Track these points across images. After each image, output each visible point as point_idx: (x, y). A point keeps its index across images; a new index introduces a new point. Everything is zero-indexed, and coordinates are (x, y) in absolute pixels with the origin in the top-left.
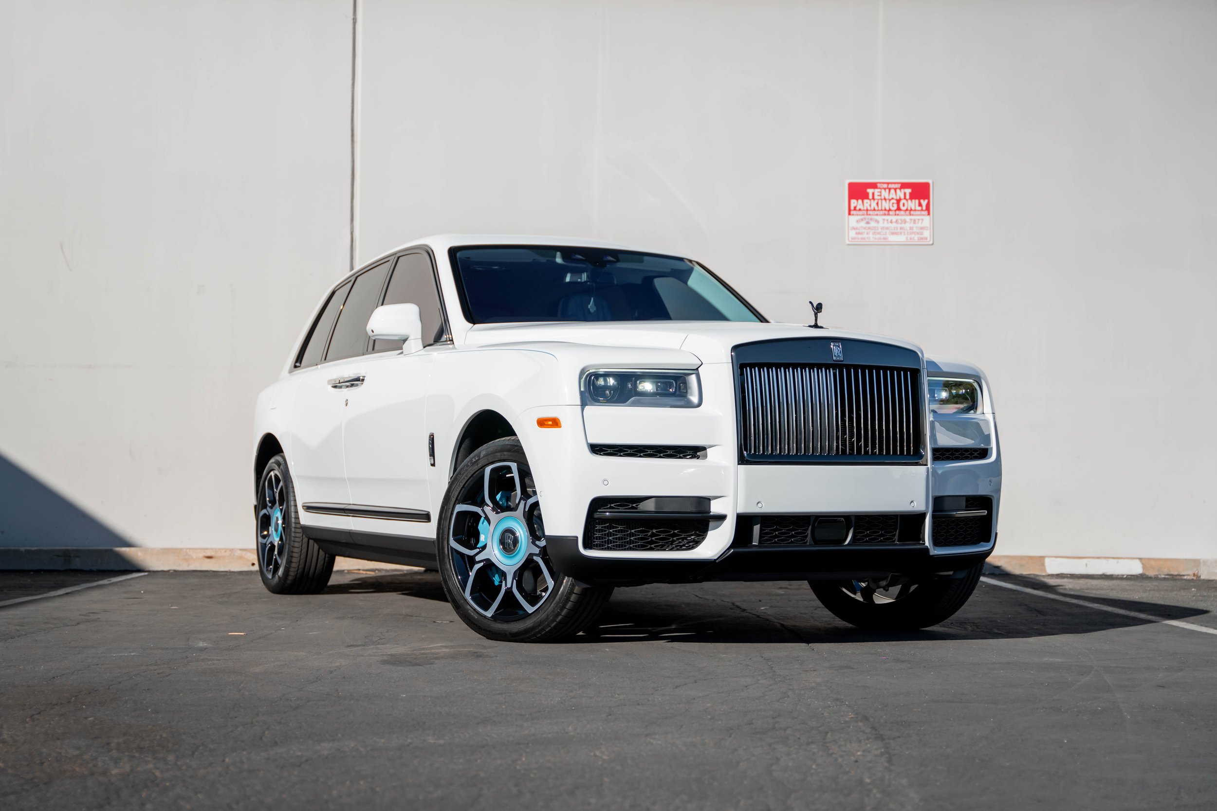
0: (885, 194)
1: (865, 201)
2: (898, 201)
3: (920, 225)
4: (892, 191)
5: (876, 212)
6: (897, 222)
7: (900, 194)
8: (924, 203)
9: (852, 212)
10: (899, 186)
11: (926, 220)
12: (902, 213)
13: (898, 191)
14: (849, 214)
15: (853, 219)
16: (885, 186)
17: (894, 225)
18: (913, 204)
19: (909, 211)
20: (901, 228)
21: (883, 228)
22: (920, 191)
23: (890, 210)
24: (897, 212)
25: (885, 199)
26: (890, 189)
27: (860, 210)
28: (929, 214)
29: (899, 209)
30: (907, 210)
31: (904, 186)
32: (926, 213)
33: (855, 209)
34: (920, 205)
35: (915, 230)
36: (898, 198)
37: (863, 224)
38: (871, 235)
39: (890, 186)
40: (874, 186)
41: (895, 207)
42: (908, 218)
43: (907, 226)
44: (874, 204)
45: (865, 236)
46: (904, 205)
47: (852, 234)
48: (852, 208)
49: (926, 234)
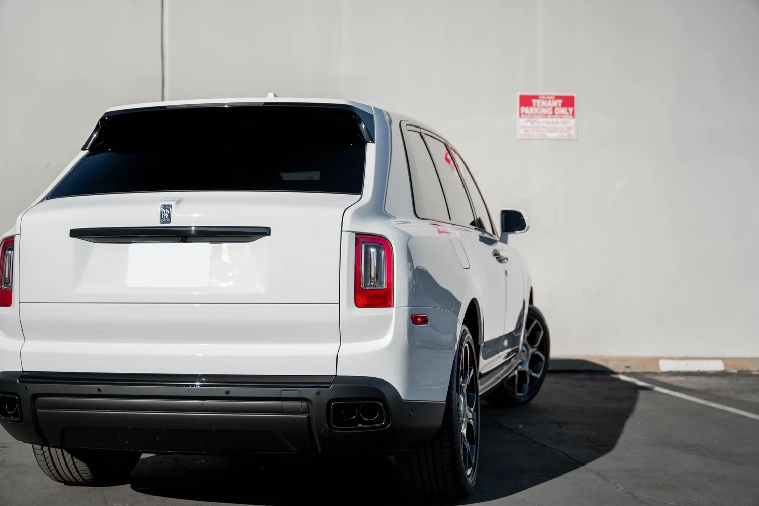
0: (544, 103)
1: (531, 108)
2: (553, 108)
3: (568, 125)
4: (549, 101)
5: (537, 116)
6: (552, 123)
7: (555, 103)
8: (571, 110)
9: (523, 116)
10: (553, 98)
11: (572, 122)
12: (556, 116)
13: (553, 101)
14: (520, 117)
15: (522, 122)
16: (544, 97)
17: (550, 125)
18: (563, 111)
19: (561, 116)
20: (556, 128)
21: (543, 127)
22: (568, 102)
23: (547, 115)
24: (553, 116)
25: (544, 107)
26: (547, 100)
27: (527, 114)
28: (574, 118)
29: (553, 114)
30: (559, 115)
31: (557, 98)
32: (571, 117)
33: (524, 114)
34: (568, 111)
35: (564, 129)
36: (554, 106)
37: (529, 124)
38: (534, 133)
39: (548, 98)
40: (537, 97)
41: (551, 112)
42: (560, 120)
43: (559, 126)
44: (536, 110)
45: (530, 133)
46: (557, 111)
47: (522, 131)
48: (522, 112)
49: (572, 132)
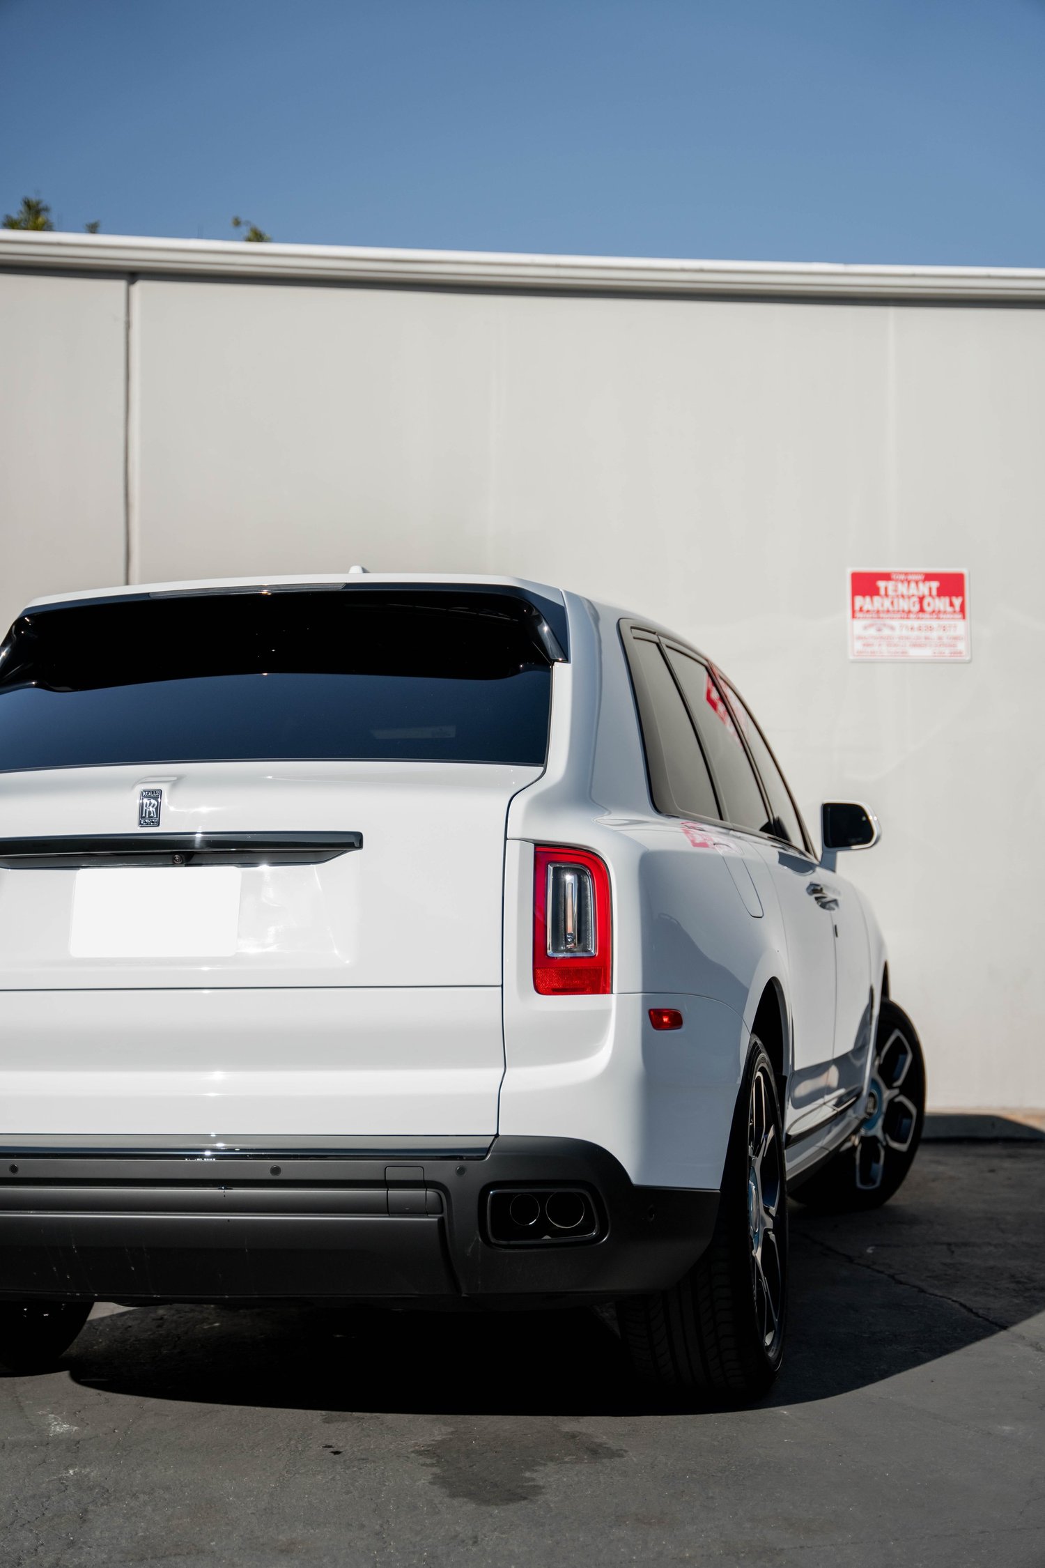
0: (902, 588)
1: (876, 598)
2: (921, 599)
3: (952, 633)
4: (913, 585)
5: (889, 615)
6: (920, 629)
7: (924, 588)
8: (957, 602)
9: (858, 614)
10: (921, 577)
11: (960, 627)
12: (927, 616)
13: (921, 585)
14: (853, 616)
15: (858, 625)
16: (902, 577)
17: (916, 633)
18: (942, 603)
19: (937, 613)
20: (926, 638)
21: (901, 638)
22: (951, 585)
23: (909, 612)
24: (921, 615)
25: (903, 596)
26: (909, 582)
27: (868, 611)
28: (964, 617)
29: (922, 610)
30: (934, 612)
31: (929, 577)
32: (960, 616)
33: (861, 610)
34: (952, 604)
35: (945, 641)
36: (921, 594)
37: (872, 632)
38: (884, 648)
39: (910, 577)
40: (887, 577)
41: (917, 607)
42: (935, 623)
43: (934, 635)
44: (887, 603)
45: (876, 648)
46: (929, 605)
47: (858, 645)
48: (857, 608)
49: (961, 646)
